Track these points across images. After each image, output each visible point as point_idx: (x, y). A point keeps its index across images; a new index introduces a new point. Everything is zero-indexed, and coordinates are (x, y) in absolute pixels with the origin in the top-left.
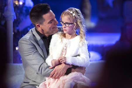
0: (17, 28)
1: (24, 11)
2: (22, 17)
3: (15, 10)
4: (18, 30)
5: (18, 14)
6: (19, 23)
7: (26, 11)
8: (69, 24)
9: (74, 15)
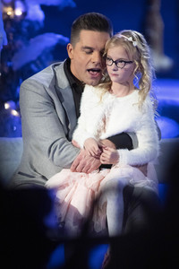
0: (9, 64)
1: (25, 30)
2: (19, 42)
3: (5, 27)
4: (11, 68)
5: (11, 34)
6: (13, 54)
7: (29, 28)
8: (126, 62)
9: (135, 44)
